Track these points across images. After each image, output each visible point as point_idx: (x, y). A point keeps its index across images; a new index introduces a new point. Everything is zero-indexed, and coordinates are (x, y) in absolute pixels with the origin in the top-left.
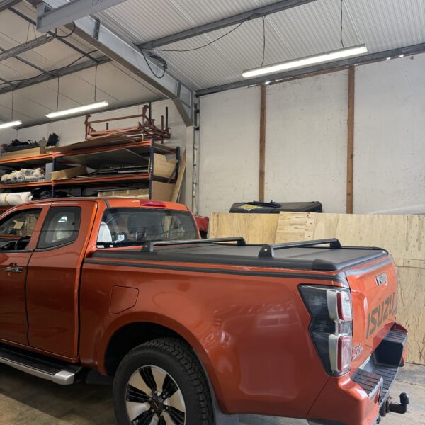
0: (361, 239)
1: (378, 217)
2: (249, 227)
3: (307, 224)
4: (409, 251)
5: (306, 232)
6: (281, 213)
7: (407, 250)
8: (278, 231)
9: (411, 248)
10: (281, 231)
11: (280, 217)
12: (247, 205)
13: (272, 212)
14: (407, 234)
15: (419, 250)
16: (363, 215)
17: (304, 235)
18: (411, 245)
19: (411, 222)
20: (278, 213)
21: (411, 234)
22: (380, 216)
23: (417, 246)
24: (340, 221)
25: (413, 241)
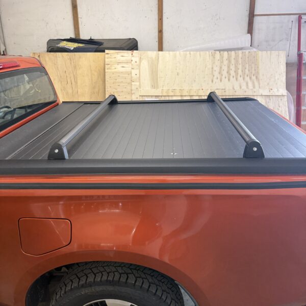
0: (178, 74)
1: (190, 54)
2: (75, 67)
3: (133, 62)
4: (214, 82)
5: (133, 71)
6: (107, 51)
7: (212, 81)
8: (106, 71)
9: (215, 80)
10: (109, 71)
11: (107, 56)
12: (65, 42)
13: (97, 51)
14: (212, 68)
15: (221, 81)
16: (178, 52)
17: (131, 73)
18: (215, 77)
19: (214, 58)
20: (104, 51)
21: (215, 68)
22: (192, 53)
23: (219, 78)
24: (160, 59)
25: (216, 74)
